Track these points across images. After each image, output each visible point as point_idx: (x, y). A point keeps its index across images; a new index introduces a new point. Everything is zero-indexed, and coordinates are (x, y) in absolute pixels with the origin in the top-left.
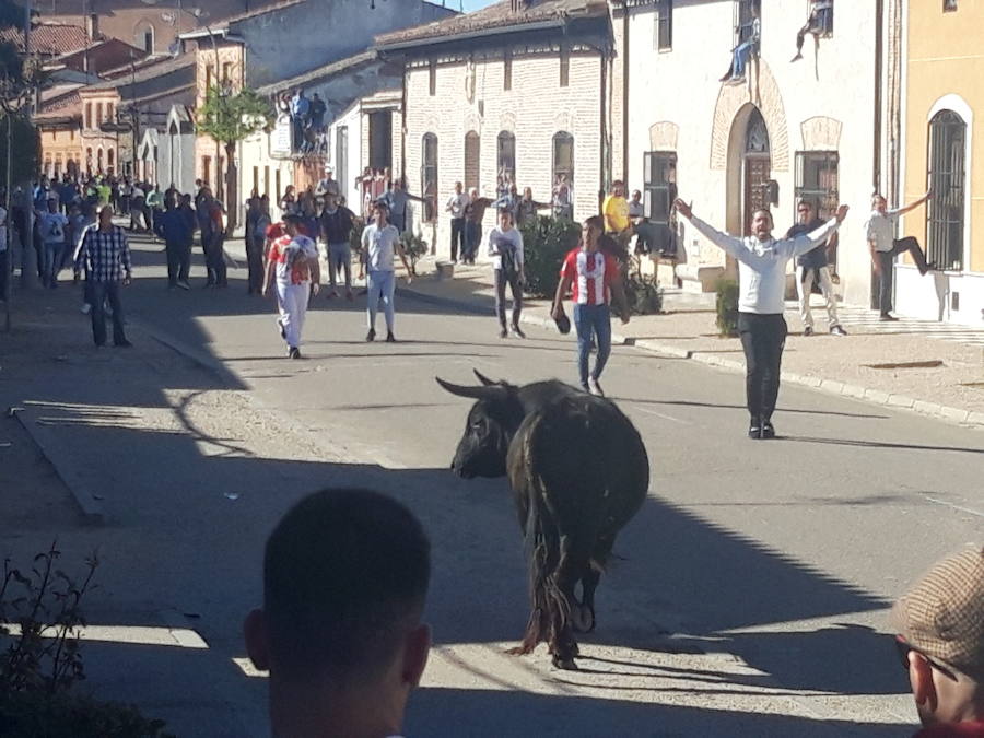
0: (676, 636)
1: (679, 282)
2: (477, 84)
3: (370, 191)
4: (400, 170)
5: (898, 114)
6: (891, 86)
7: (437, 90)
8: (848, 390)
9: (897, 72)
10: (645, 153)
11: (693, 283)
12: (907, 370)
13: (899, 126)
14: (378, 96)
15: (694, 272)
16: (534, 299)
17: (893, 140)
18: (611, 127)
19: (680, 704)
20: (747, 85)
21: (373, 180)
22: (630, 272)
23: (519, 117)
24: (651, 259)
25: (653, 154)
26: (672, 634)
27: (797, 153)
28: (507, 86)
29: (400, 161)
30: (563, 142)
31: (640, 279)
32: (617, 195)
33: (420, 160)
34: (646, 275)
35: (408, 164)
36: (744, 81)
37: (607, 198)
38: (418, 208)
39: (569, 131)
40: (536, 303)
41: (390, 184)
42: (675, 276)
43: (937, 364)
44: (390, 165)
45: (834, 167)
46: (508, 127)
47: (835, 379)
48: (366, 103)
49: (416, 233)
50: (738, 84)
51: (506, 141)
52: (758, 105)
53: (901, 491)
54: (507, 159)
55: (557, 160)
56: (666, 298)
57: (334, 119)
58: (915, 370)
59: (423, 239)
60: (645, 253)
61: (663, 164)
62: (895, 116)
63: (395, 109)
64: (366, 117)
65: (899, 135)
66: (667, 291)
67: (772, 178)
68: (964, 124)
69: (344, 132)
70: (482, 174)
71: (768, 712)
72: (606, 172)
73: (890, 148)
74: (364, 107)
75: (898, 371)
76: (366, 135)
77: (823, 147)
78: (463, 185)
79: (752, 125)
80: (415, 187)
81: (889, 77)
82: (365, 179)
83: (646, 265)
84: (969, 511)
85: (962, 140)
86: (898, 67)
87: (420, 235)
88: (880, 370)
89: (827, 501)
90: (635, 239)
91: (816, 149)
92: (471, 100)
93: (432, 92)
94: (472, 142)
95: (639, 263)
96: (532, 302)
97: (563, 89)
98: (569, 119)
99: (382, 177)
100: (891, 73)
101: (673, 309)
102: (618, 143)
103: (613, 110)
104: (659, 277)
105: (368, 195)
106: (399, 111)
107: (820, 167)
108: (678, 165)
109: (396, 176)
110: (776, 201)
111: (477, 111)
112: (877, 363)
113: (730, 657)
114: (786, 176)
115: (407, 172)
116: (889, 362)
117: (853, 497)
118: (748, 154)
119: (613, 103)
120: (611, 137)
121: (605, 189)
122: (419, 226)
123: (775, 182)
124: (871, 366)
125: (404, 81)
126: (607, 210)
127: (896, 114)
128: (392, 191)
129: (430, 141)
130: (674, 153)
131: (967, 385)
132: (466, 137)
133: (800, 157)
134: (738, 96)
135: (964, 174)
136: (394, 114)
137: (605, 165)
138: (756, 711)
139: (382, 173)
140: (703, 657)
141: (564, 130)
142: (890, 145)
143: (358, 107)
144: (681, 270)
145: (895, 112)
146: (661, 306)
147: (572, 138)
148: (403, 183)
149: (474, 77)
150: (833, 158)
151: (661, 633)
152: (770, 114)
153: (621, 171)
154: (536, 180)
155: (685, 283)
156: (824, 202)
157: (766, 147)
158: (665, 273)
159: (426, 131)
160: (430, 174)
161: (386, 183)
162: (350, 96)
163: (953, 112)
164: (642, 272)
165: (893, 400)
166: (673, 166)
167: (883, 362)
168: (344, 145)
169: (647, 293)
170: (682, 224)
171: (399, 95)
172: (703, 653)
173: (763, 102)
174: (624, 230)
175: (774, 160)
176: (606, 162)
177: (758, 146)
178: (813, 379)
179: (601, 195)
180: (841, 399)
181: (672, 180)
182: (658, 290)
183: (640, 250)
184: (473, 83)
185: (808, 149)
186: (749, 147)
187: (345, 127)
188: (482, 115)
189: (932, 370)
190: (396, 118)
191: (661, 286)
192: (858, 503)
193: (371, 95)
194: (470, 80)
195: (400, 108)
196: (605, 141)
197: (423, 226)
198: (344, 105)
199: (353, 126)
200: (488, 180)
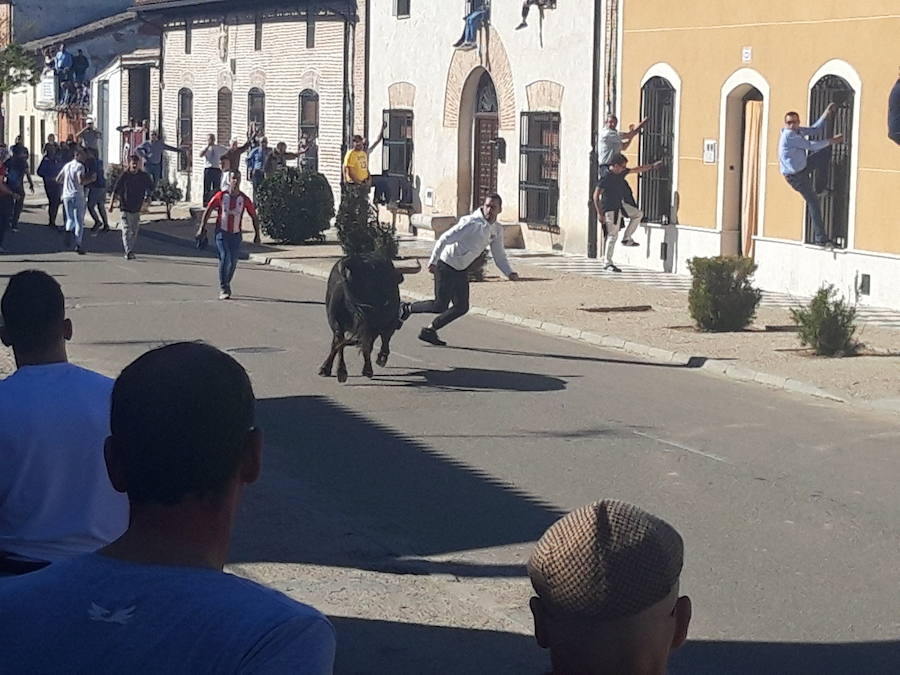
0: (402, 558)
1: (414, 230)
2: (229, 43)
3: (129, 142)
4: (157, 123)
5: (614, 80)
6: (608, 54)
7: (192, 48)
8: (566, 331)
9: (614, 41)
10: (384, 111)
11: (428, 232)
12: (620, 314)
13: (615, 91)
14: (138, 53)
15: (427, 221)
16: (281, 244)
17: (609, 103)
18: (353, 87)
19: (406, 621)
20: (477, 50)
21: (131, 131)
22: (369, 220)
23: (268, 76)
24: (388, 209)
25: (390, 111)
26: (398, 556)
27: (522, 114)
28: (258, 47)
29: (157, 113)
30: (308, 99)
31: (378, 227)
32: (357, 149)
33: (176, 113)
34: (383, 223)
35: (165, 117)
36: (475, 47)
37: (349, 152)
38: (173, 157)
39: (314, 89)
40: (282, 247)
41: (147, 134)
42: (410, 224)
43: (646, 308)
44: (148, 118)
45: (556, 127)
46: (257, 84)
47: (555, 322)
48: (126, 59)
49: (171, 180)
50: (469, 50)
51: (256, 97)
52: (487, 69)
53: (611, 425)
54: (256, 114)
55: (303, 116)
56: (402, 244)
57: (96, 75)
58: (628, 314)
59: (178, 187)
60: (383, 203)
61: (400, 122)
62: (611, 82)
63: (153, 66)
64: (126, 72)
65: (615, 99)
66: (403, 238)
67: (500, 136)
68: (674, 90)
69: (106, 86)
70: (234, 128)
71: (485, 628)
72: (348, 127)
73: (607, 110)
74: (124, 63)
75: (610, 315)
76: (126, 90)
77: (547, 109)
78: (216, 137)
79: (481, 90)
80: (171, 140)
81: (606, 45)
82: (124, 130)
83: (384, 215)
84: (672, 443)
85: (671, 105)
86: (614, 36)
87: (176, 183)
88: (595, 314)
89: (545, 434)
90: (373, 189)
91: (540, 109)
92: (224, 59)
93: (188, 51)
94: (224, 98)
95: (377, 212)
96: (278, 247)
97: (307, 51)
98: (315, 78)
99: (140, 128)
100: (608, 42)
101: (407, 255)
102: (359, 101)
103: (355, 71)
104: (396, 226)
105: (127, 145)
106: (157, 68)
107: (543, 127)
108: (415, 121)
109: (153, 127)
110: (503, 159)
111: (229, 69)
112: (592, 307)
113: (452, 577)
114: (512, 134)
115: (164, 124)
116: (602, 306)
117: (567, 430)
118: (479, 114)
119: (355, 64)
120: (353, 95)
121: (347, 143)
122: (174, 174)
123: (502, 139)
124: (587, 310)
125: (162, 38)
126: (349, 161)
127: (612, 80)
128: (150, 141)
129: (185, 96)
130: (411, 112)
131: (672, 328)
132: (219, 92)
133: (525, 118)
134: (471, 60)
135: (673, 135)
136: (152, 70)
137: (347, 121)
138: (475, 627)
139: (140, 125)
140: (426, 577)
141: (310, 87)
142: (607, 107)
143: (118, 63)
144: (417, 219)
145: (611, 78)
146: (397, 253)
147: (318, 96)
148: (160, 134)
149: (226, 37)
150: (555, 119)
151: (391, 555)
152: (498, 77)
153: (362, 127)
154: (283, 130)
155: (420, 231)
156: (547, 158)
157: (495, 108)
158: (402, 222)
159: (182, 86)
160: (185, 126)
161: (144, 134)
162: (111, 52)
163: (664, 80)
164: (380, 220)
165: (605, 341)
166: (410, 124)
167: (598, 307)
168: (105, 99)
169: (385, 241)
170: (417, 177)
171: (156, 52)
172: (427, 574)
173: (493, 66)
174: (364, 182)
175: (501, 119)
176: (348, 118)
177: (487, 107)
178: (535, 321)
179: (344, 149)
180: (556, 339)
181: (408, 137)
182: (395, 237)
183: (377, 200)
184: (226, 43)
185: (531, 110)
186: (479, 108)
187: (106, 82)
188: (234, 73)
189: (640, 314)
190: (154, 74)
191: (397, 233)
192: (573, 435)
193: (131, 52)
194: (223, 40)
195: (157, 64)
196: (348, 98)
197: (178, 174)
198: (104, 62)
199: (115, 79)
200: (239, 133)
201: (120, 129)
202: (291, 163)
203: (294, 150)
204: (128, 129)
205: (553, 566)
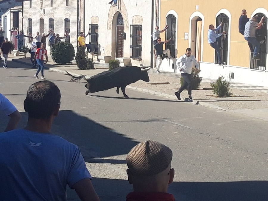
0: (95, 158)
1: (99, 60)
2: (43, 4)
3: (13, 34)
4: (22, 28)
5: (158, 15)
6: (156, 7)
7: (32, 6)
8: (144, 90)
9: (158, 3)
10: (90, 25)
11: (103, 61)
12: (160, 85)
13: (158, 18)
14: (15, 8)
15: (103, 58)
16: (59, 65)
17: (156, 22)
18: (80, 17)
19: (96, 177)
20: (117, 6)
21: (14, 31)
22: (85, 57)
23: (55, 14)
24: (91, 54)
25: (91, 25)
26: (94, 158)
27: (131, 25)
28: (51, 5)
29: (22, 26)
30: (67, 21)
31: (88, 59)
32: (82, 36)
33: (27, 26)
34: (89, 58)
35: (24, 27)
36: (117, 5)
37: (79, 37)
38: (26, 39)
39: (69, 18)
40: (61, 66)
41: (19, 32)
42: (98, 59)
43: (168, 83)
44: (19, 27)
45: (141, 29)
46: (52, 17)
47: (140, 88)
48: (12, 9)
49: (26, 46)
50: (114, 6)
51: (51, 21)
52: (120, 12)
53: (157, 118)
54: (51, 26)
55: (65, 26)
56: (95, 65)
57: (3, 14)
58: (162, 85)
59: (28, 48)
60: (89, 52)
61: (94, 28)
62: (157, 16)
63: (20, 11)
64: (12, 13)
65: (158, 21)
66: (95, 63)
67: (124, 32)
68: (176, 18)
69: (6, 17)
70: (44, 30)
71: (120, 179)
72: (79, 30)
73: (156, 24)
74: (11, 10)
75: (157, 85)
76: (12, 19)
77: (138, 24)
78: (39, 33)
79: (118, 18)
80: (26, 33)
81: (155, 5)
82: (12, 31)
83: (90, 56)
84: (175, 123)
85: (175, 22)
87: (27, 47)
88: (153, 85)
89: (138, 121)
90: (86, 48)
91: (136, 24)
92: (41, 9)
93: (30, 7)
94: (42, 21)
95: (88, 55)
96: (58, 66)
97: (67, 7)
98: (69, 15)
99: (16, 30)
100: (156, 4)
101: (97, 68)
102: (82, 22)
103: (81, 13)
104: (93, 59)
105: (12, 35)
106: (21, 12)
107: (137, 29)
108: (99, 28)
109: (20, 30)
110: (125, 39)
111: (43, 12)
112: (152, 83)
113: (110, 164)
114: (128, 31)
115: (23, 29)
116: (155, 83)
117: (144, 120)
118: (118, 25)
119: (81, 10)
120: (80, 20)
121: (78, 34)
122: (27, 44)
123: (125, 33)
124: (150, 84)
125: (23, 3)
126: (79, 40)
127: (157, 15)
128: (19, 34)
129: (30, 20)
130: (97, 25)
131: (176, 89)
132: (40, 19)
133: (132, 27)
134: (115, 9)
135: (175, 32)
136: (20, 13)
137: (78, 28)
138: (117, 179)
139: (17, 29)
140: (102, 164)
141: (67, 18)
142: (156, 23)
143: (10, 11)
144: (99, 57)
145: (157, 14)
146: (93, 67)
147: (69, 20)
148: (22, 32)
149: (42, 3)
150: (141, 27)
151: (91, 157)
152: (124, 14)
153: (83, 29)
154: (59, 31)
155: (100, 60)
156: (138, 39)
157: (122, 24)
158: (95, 58)
159: (29, 17)
160: (30, 30)
161: (18, 32)
162: (8, 7)
163: (173, 15)
164: (89, 57)
165: (156, 93)
166: (97, 28)
167: (154, 83)
168: (6, 21)
169: (90, 64)
170: (100, 44)
171: (21, 7)
172: (103, 163)
173: (122, 11)
174: (84, 46)
175: (124, 27)
176: (79, 27)
177: (120, 23)
178: (135, 87)
179: (78, 36)
180: (141, 93)
181: (97, 32)
182: (93, 63)
183: (88, 51)
184: (42, 4)
185: (134, 24)
186: (118, 23)
187: (6, 16)
188: (45, 13)
189: (167, 85)
190: (20, 14)
191: (94, 61)
192: (146, 121)
193: (13, 7)
194: (41, 4)
195: (21, 11)
196: (79, 21)
197: (28, 44)
198: (5, 10)
199: (9, 16)
200: (46, 31)
201: (10, 30)
202: (62, 40)
203: (63, 36)
204: (13, 30)
205: (133, 160)
